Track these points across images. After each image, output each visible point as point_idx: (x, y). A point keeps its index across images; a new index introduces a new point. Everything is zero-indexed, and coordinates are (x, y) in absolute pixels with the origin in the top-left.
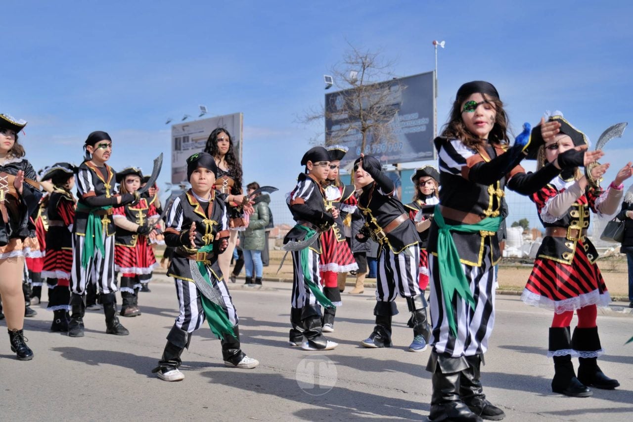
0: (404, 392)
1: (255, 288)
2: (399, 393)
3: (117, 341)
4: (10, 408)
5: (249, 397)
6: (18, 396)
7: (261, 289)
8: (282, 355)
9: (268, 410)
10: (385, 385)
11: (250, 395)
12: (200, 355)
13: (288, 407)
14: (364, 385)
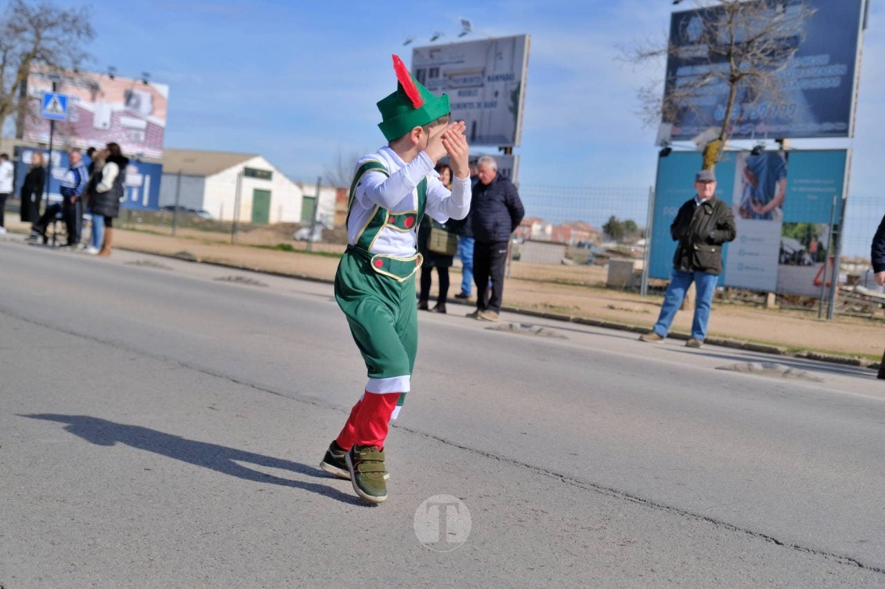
0: (777, 542)
1: (530, 331)
2: (769, 544)
3: (313, 403)
4: (151, 501)
5: (522, 523)
6: (163, 482)
7: (541, 334)
8: (576, 454)
9: (552, 549)
10: (744, 527)
11: (523, 519)
12: (443, 441)
13: (585, 546)
14: (711, 523)
